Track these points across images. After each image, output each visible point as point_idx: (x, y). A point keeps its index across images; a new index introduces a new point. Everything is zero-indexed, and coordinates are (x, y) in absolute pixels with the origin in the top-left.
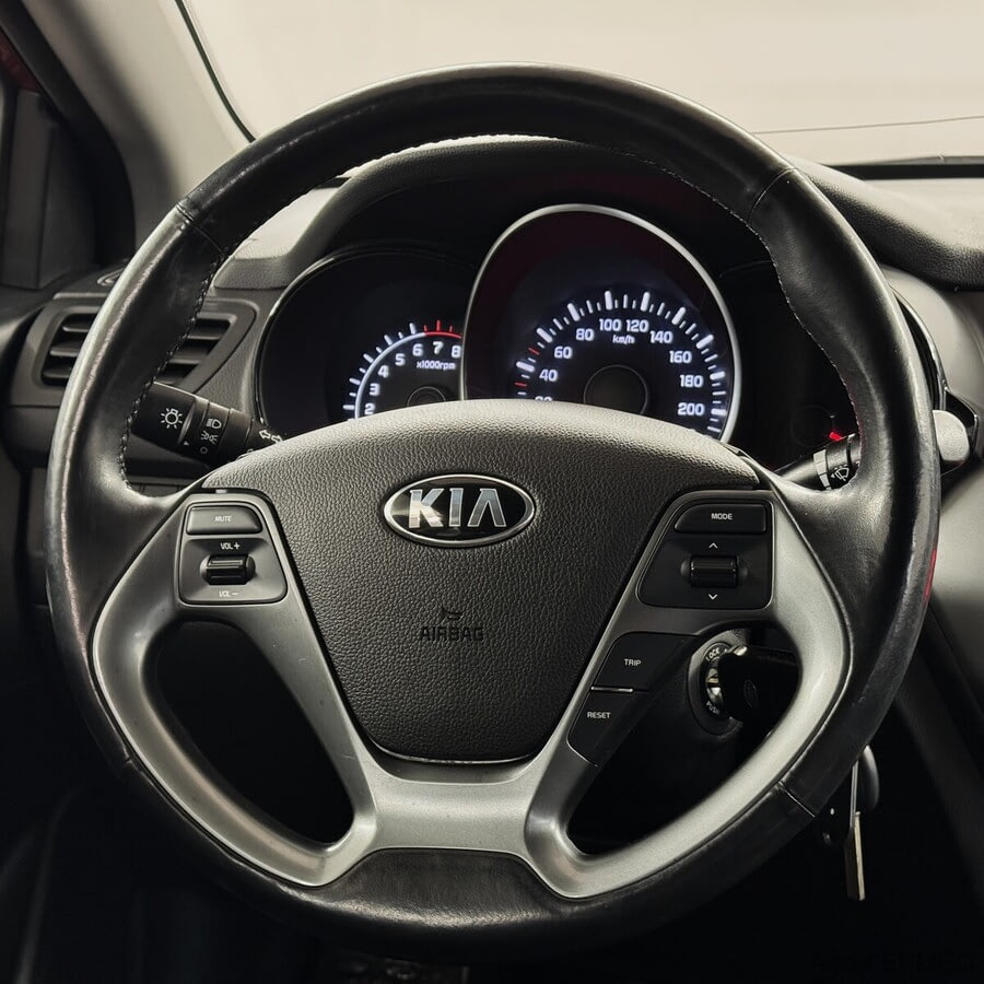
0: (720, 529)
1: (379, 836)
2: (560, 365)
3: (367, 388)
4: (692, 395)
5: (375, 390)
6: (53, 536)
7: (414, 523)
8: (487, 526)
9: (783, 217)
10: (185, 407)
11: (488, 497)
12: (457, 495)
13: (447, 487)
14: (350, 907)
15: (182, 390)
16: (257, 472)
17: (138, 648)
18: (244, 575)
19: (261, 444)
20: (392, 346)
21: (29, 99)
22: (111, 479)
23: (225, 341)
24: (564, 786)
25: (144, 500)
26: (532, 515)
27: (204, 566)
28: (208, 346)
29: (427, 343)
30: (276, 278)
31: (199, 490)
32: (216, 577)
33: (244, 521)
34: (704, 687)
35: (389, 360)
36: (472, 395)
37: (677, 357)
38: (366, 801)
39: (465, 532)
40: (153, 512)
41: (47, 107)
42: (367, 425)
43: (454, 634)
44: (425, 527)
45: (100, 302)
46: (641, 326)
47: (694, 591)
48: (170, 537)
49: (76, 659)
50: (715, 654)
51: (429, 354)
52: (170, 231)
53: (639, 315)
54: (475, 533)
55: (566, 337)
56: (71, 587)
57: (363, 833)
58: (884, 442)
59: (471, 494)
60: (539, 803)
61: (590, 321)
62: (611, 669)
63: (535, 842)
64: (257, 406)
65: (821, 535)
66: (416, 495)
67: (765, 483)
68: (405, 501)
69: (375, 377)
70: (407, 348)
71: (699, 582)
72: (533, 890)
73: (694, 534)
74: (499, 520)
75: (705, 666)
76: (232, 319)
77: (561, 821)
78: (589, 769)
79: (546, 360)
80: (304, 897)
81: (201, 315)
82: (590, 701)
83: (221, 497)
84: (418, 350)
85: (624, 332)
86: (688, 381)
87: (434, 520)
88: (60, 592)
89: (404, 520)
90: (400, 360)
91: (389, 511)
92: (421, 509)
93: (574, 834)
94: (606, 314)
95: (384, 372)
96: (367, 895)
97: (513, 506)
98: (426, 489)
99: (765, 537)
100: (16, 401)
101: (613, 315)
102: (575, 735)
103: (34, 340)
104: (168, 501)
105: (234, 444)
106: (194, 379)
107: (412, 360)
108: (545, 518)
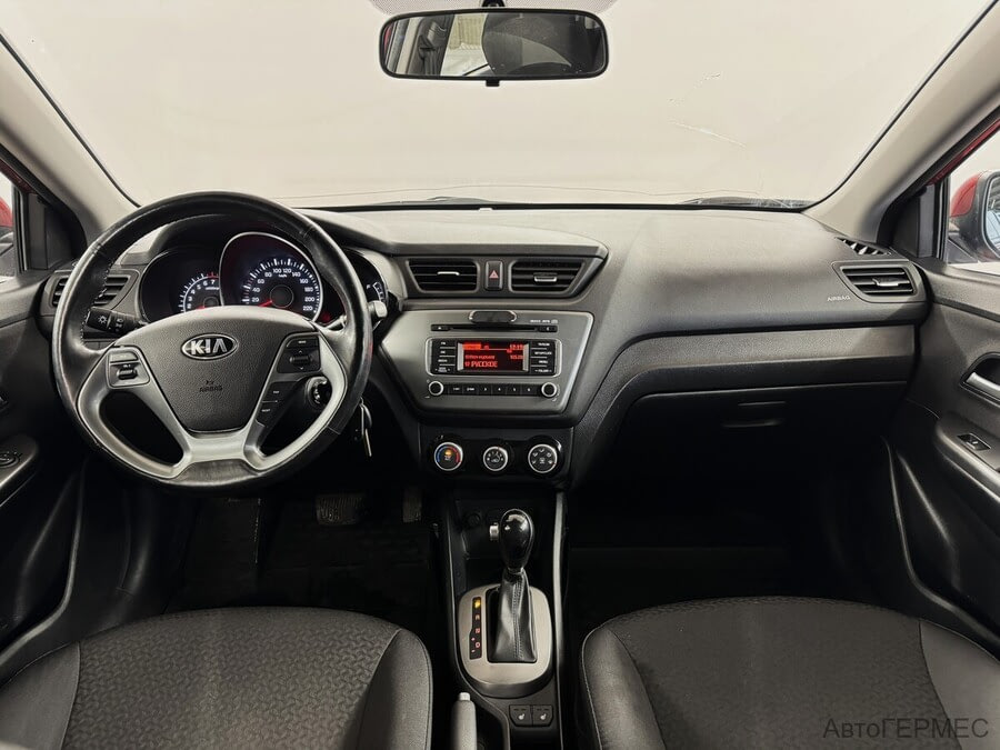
0: (302, 346)
1: (193, 459)
2: (260, 286)
3: (187, 299)
4: (309, 294)
5: (191, 299)
6: (57, 368)
7: (194, 353)
8: (220, 352)
9: (313, 242)
10: (107, 316)
11: (220, 342)
12: (208, 342)
13: (204, 339)
14: (186, 483)
15: (106, 308)
16: (135, 338)
17: (96, 405)
18: (134, 376)
19: (139, 326)
20: (195, 282)
21: (33, 197)
22: (78, 345)
23: (126, 286)
24: (257, 434)
25: (92, 352)
26: (236, 347)
27: (118, 373)
28: (120, 288)
29: (209, 280)
30: (145, 261)
31: (113, 346)
32: (123, 377)
33: (131, 357)
34: (313, 395)
35: (195, 287)
36: (226, 304)
37: (302, 281)
38: (187, 448)
39: (211, 354)
40: (97, 356)
41: (40, 199)
42: (187, 316)
43: (212, 389)
44: (197, 354)
45: (70, 273)
46: (289, 271)
47: (295, 367)
48: (104, 364)
49: (72, 412)
50: (316, 385)
51: (210, 285)
52: (90, 255)
53: (288, 267)
54: (217, 354)
55: (261, 276)
56: (67, 385)
57: (187, 459)
58: (352, 314)
59: (213, 341)
60: (248, 441)
61: (270, 270)
62: (269, 395)
63: (247, 453)
64: (141, 311)
65: (334, 345)
66: (193, 343)
67: (316, 330)
68: (190, 345)
69: (190, 294)
70: (201, 283)
71: (297, 364)
72: (249, 469)
73: (293, 349)
74: (224, 349)
75: (313, 389)
76: (129, 277)
77: (257, 445)
78: (265, 430)
79: (255, 284)
80: (168, 482)
81: (110, 276)
82: (263, 406)
83: (122, 349)
84: (205, 283)
85: (282, 273)
86: (307, 289)
87: (201, 352)
88: (63, 387)
89: (190, 352)
90: (199, 287)
91: (184, 349)
92: (196, 347)
93: (262, 450)
94: (275, 267)
95: (193, 292)
96: (188, 479)
97: (229, 344)
98: (197, 341)
99: (317, 347)
100: (43, 314)
101: (278, 267)
102: (259, 418)
103: (48, 289)
104: (101, 352)
105: (129, 326)
106: (114, 302)
107: (203, 287)
108: (241, 347)
